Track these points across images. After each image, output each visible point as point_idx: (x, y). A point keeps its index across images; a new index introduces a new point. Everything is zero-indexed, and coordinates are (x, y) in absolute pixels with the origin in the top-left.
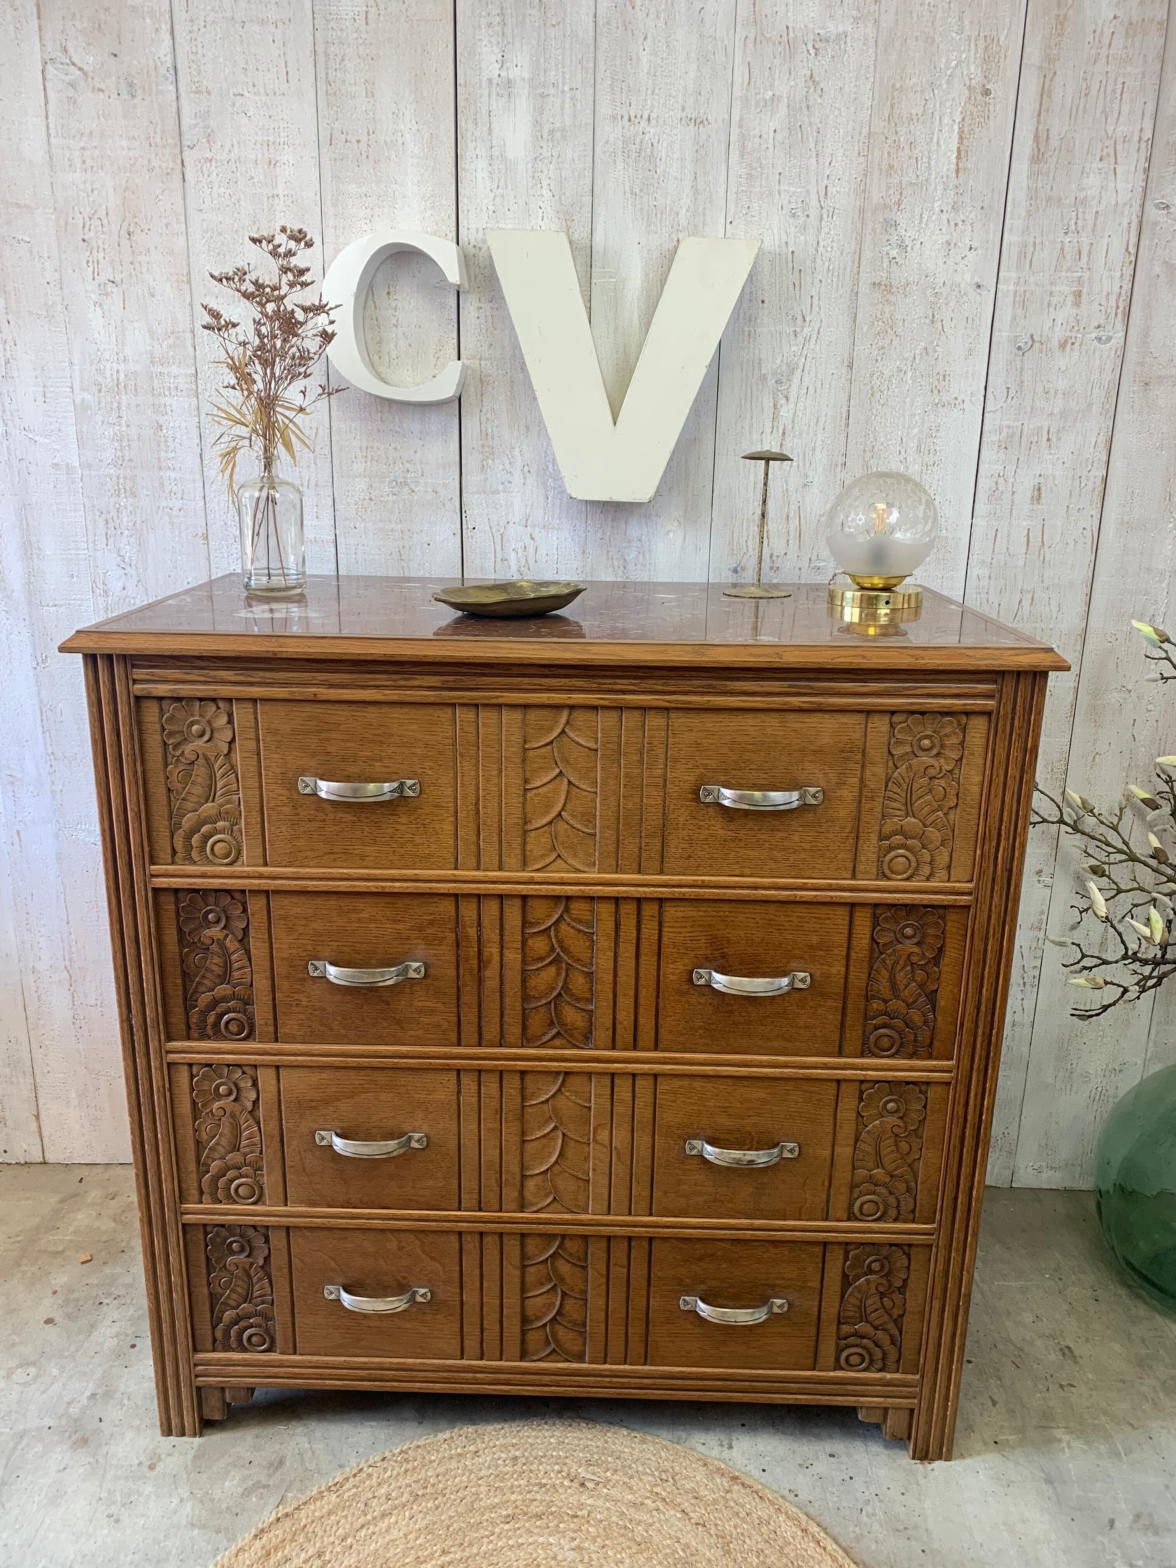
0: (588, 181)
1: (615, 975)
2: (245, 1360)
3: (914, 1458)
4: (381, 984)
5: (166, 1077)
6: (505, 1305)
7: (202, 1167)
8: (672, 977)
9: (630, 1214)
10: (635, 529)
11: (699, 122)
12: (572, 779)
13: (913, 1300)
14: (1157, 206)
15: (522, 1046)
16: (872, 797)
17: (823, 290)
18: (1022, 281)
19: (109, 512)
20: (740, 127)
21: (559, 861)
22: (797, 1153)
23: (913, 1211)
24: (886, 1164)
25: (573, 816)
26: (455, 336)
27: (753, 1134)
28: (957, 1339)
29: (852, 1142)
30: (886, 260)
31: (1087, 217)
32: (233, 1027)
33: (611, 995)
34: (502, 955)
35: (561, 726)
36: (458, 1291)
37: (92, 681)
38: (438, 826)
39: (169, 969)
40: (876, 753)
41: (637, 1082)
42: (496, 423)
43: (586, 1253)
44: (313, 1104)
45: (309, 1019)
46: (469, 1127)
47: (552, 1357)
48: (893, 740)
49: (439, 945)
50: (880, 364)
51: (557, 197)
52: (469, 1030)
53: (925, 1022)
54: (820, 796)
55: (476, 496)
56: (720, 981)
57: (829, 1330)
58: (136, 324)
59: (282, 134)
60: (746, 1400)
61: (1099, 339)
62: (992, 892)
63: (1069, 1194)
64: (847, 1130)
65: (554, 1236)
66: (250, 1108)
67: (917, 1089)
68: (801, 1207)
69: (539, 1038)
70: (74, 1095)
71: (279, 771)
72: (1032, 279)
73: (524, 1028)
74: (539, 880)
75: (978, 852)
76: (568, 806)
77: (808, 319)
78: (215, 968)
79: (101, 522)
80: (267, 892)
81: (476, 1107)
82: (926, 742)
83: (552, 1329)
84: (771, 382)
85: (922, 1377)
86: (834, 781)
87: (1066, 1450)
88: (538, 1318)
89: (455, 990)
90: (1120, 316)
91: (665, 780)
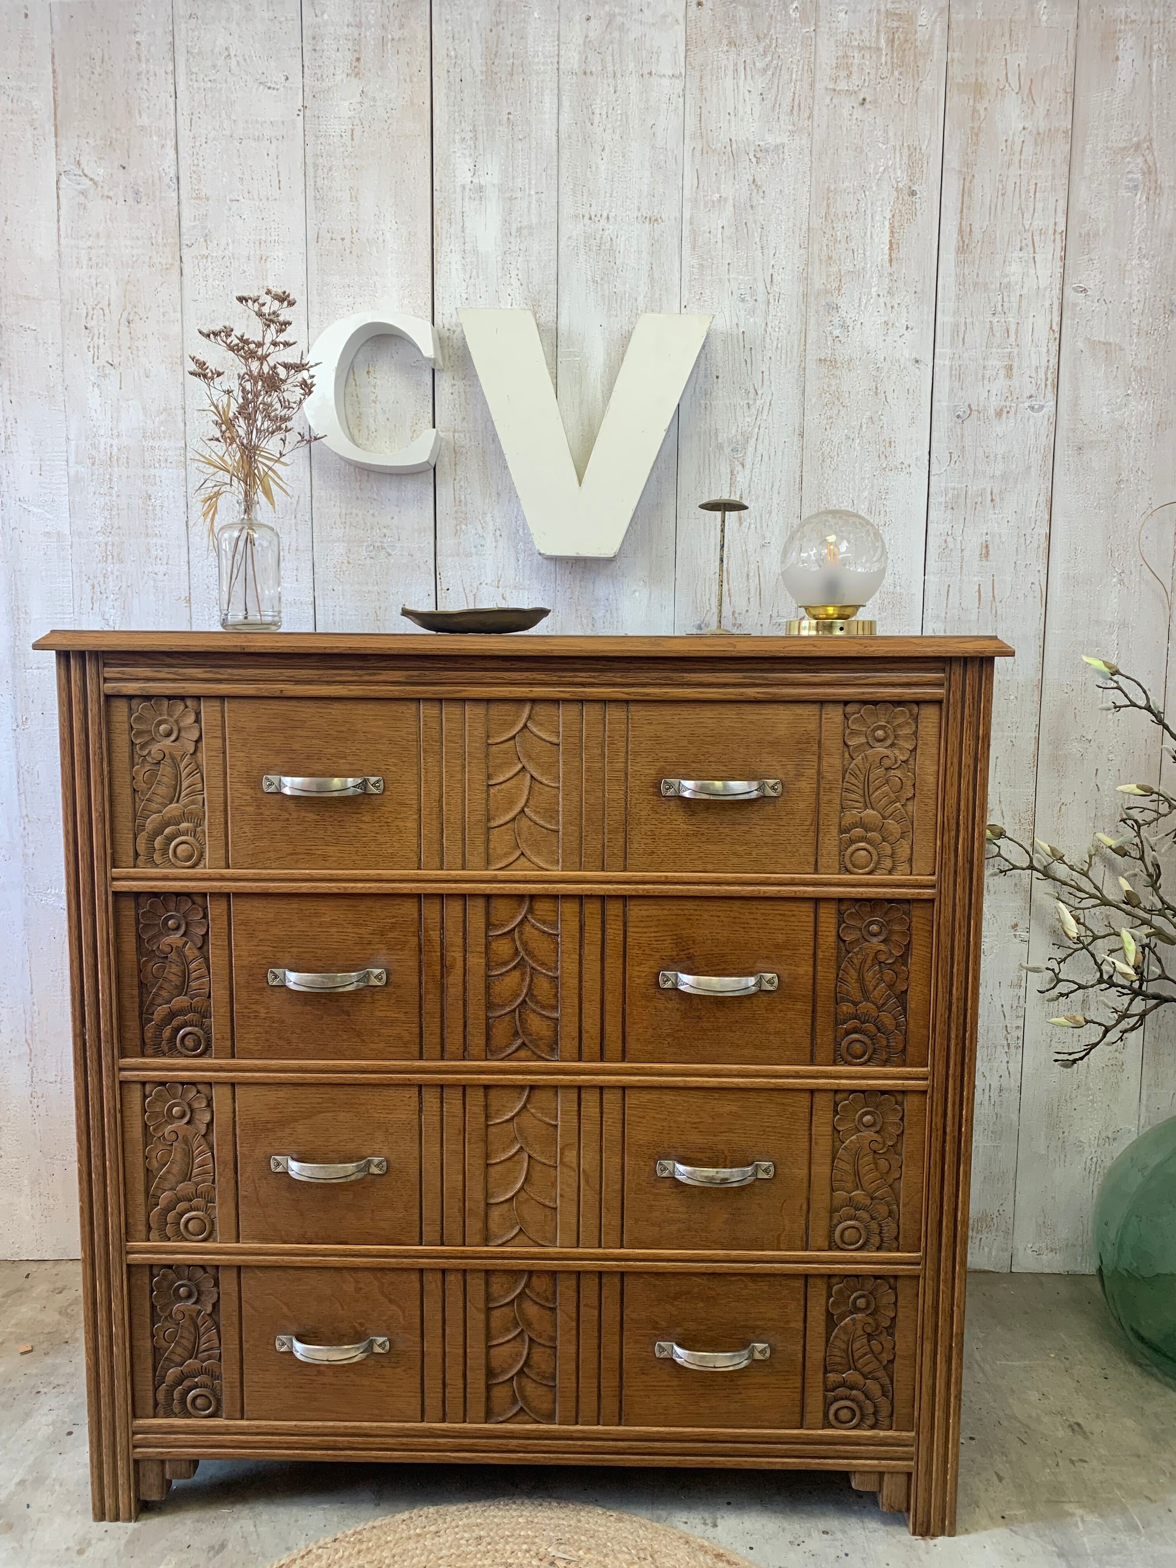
0: (554, 272)
1: (580, 981)
2: (188, 1426)
3: (914, 1534)
4: (341, 990)
5: (118, 1097)
6: (468, 1354)
7: (151, 1199)
8: (639, 981)
9: (600, 1247)
10: (602, 588)
11: (653, 220)
12: (535, 774)
13: (903, 1340)
14: (1075, 289)
15: (486, 1060)
16: (830, 789)
17: (772, 366)
18: (957, 356)
19: (95, 577)
20: (691, 224)
21: (523, 859)
22: (772, 1173)
23: (897, 1238)
24: (865, 1185)
25: (536, 812)
26: (431, 411)
27: (726, 1152)
28: (952, 1387)
29: (829, 1161)
30: (830, 339)
31: (1012, 299)
32: (189, 1042)
33: (576, 1001)
34: (465, 960)
35: (524, 721)
36: (418, 1339)
37: (64, 681)
38: (401, 824)
39: (127, 980)
40: (832, 743)
41: (605, 1096)
42: (469, 490)
43: (555, 1292)
44: (269, 1126)
45: (267, 1032)
46: (431, 1149)
47: (519, 1418)
48: (848, 731)
49: (402, 949)
50: (828, 432)
51: (525, 285)
52: (431, 1040)
53: (897, 1026)
54: (779, 787)
55: (450, 559)
56: (687, 982)
57: (815, 1380)
58: (130, 402)
59: (273, 234)
60: (729, 1465)
61: (1032, 408)
62: (955, 885)
63: (1073, 1278)
64: (823, 1146)
65: (519, 1272)
66: (203, 1132)
67: (892, 1098)
68: (779, 1235)
69: (502, 1049)
70: (26, 1182)
71: (244, 769)
72: (966, 355)
73: (488, 1038)
74: (503, 878)
75: (938, 843)
76: (531, 802)
77: (760, 392)
78: (172, 977)
79: (88, 587)
80: (228, 895)
81: (438, 1127)
82: (880, 733)
83: (519, 1384)
84: (727, 450)
85: (918, 1433)
86: (792, 773)
87: (1080, 1524)
88: (504, 1371)
89: (417, 999)
90: (1049, 387)
91: (626, 774)
